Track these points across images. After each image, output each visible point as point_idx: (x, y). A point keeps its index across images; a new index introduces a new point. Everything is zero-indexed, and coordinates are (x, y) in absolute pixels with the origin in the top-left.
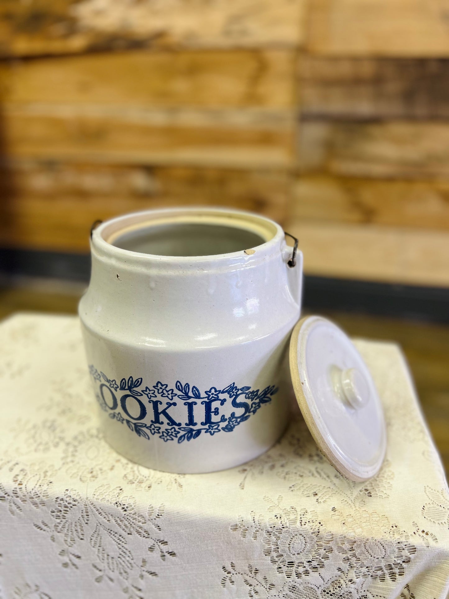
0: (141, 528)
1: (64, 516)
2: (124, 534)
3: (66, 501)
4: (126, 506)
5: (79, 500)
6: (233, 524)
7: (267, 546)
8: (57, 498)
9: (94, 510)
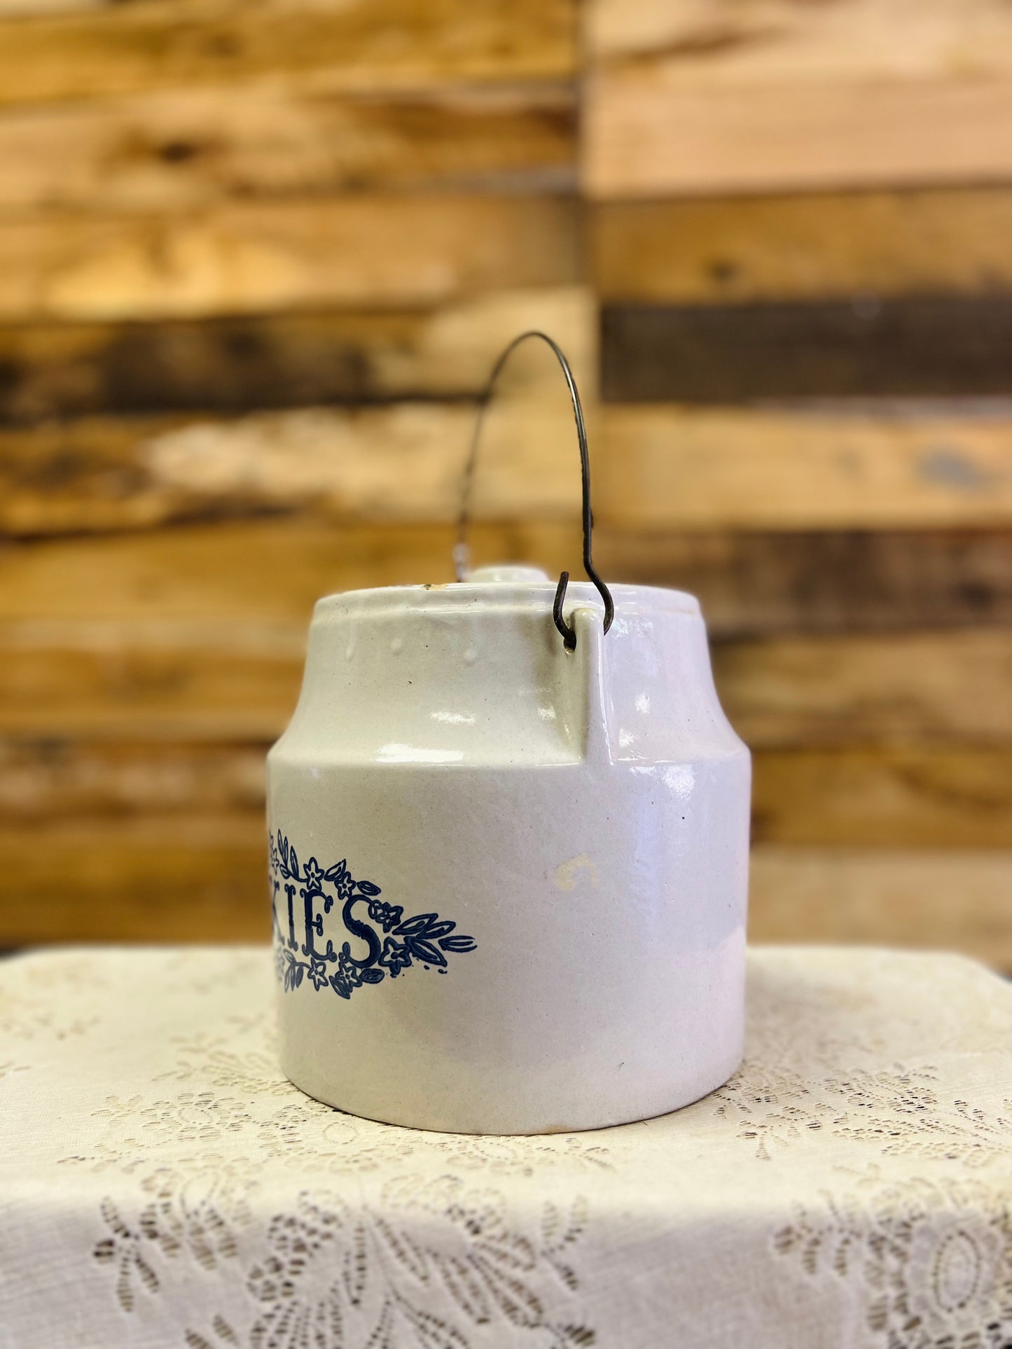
0: (518, 1287)
1: (288, 1284)
2: (464, 1321)
3: (303, 1226)
4: (481, 1213)
5: (342, 1218)
6: (779, 1227)
7: (876, 1295)
8: (277, 1219)
9: (385, 1243)
